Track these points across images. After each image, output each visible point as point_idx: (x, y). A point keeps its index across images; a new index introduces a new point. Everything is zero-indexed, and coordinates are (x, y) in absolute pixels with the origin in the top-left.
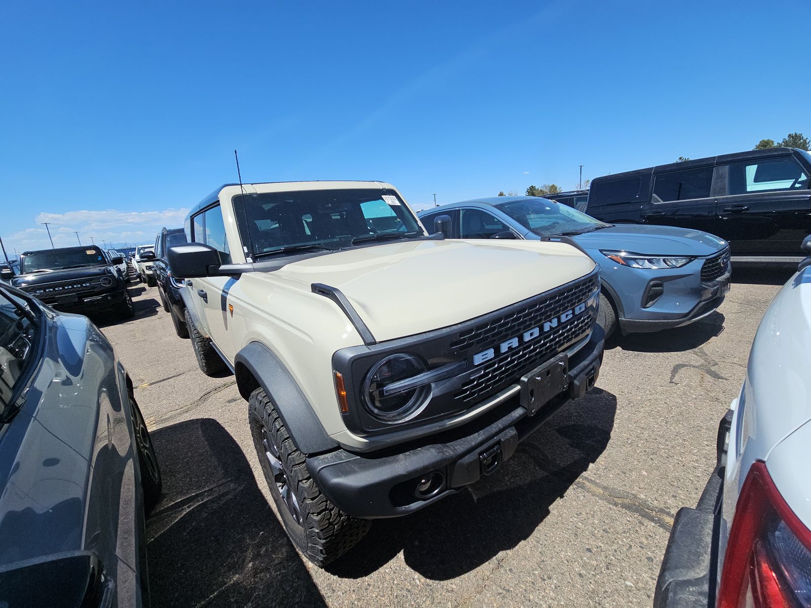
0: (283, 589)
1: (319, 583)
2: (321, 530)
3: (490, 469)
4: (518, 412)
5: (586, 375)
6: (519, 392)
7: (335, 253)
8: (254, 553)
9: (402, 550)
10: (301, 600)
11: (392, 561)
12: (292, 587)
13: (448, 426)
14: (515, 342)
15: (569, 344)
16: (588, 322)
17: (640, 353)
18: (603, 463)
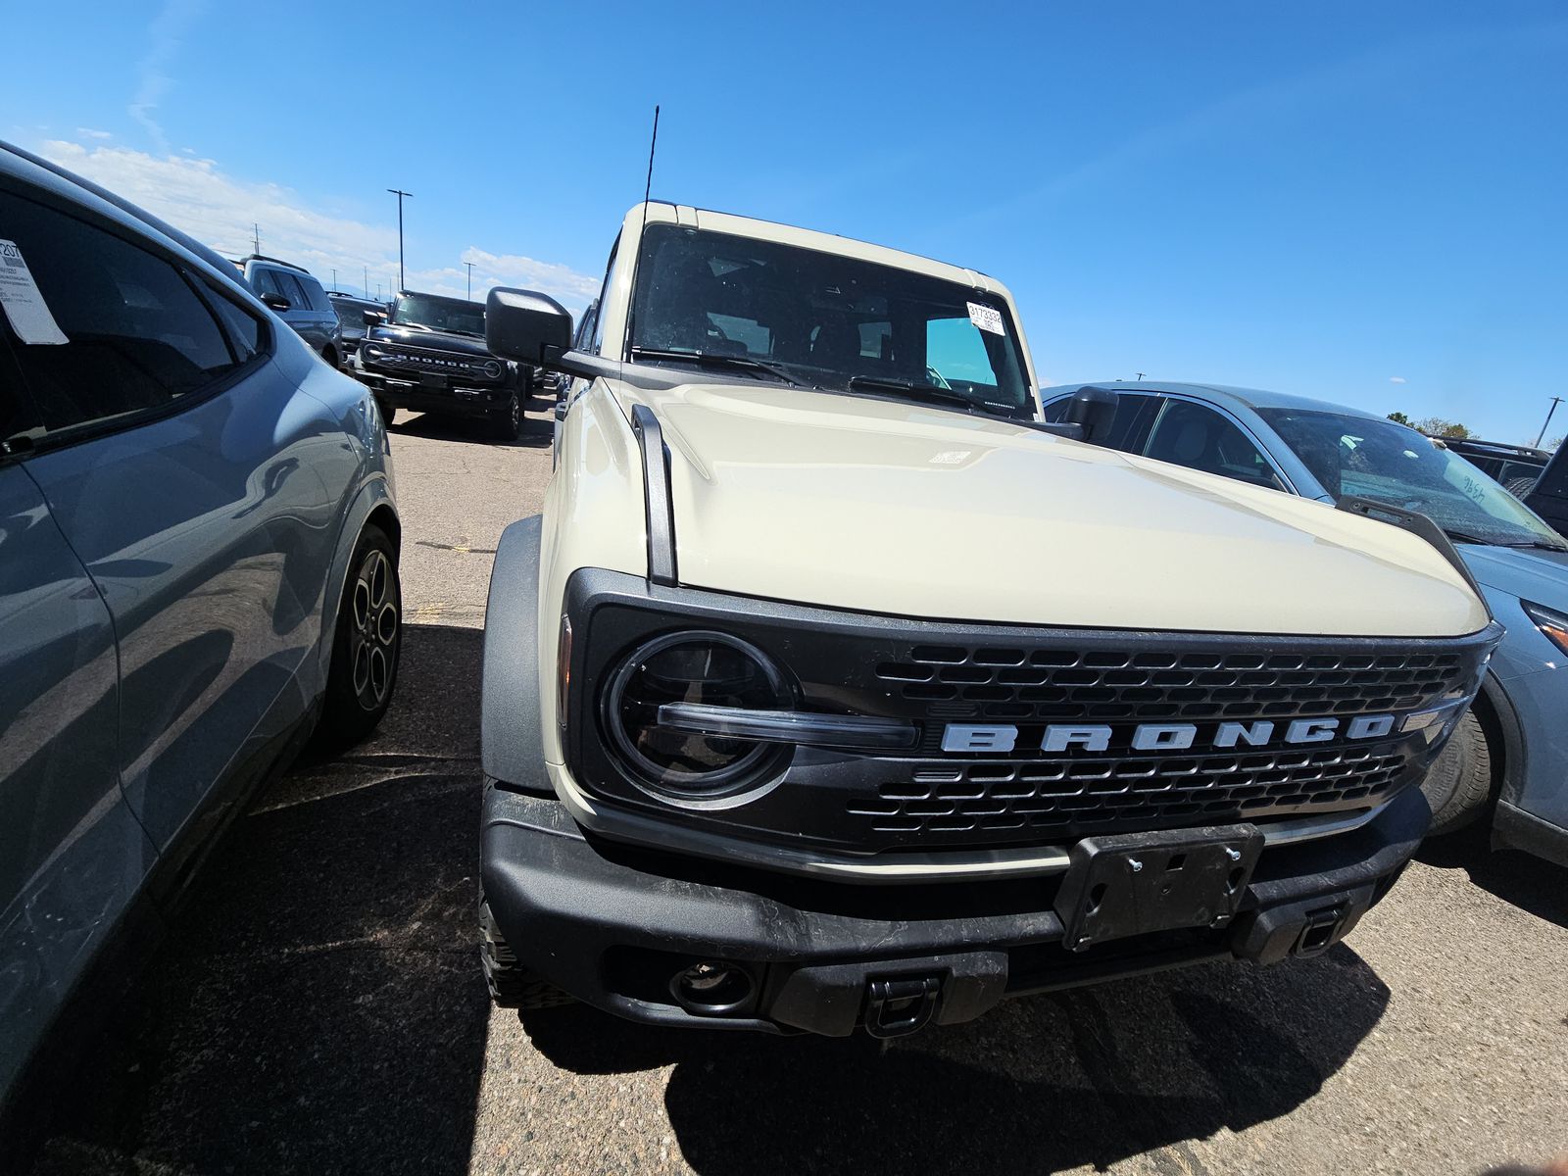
0: (435, 1004)
1: (495, 1031)
2: (498, 944)
3: (889, 1026)
4: (1039, 923)
5: (1308, 914)
6: (1059, 873)
7: (796, 389)
8: (433, 908)
9: (674, 1065)
10: (447, 1043)
11: (642, 1074)
12: (450, 1010)
13: (811, 870)
14: (1098, 738)
15: (1287, 809)
16: (1382, 775)
17: (1519, 910)
18: (1261, 1145)
